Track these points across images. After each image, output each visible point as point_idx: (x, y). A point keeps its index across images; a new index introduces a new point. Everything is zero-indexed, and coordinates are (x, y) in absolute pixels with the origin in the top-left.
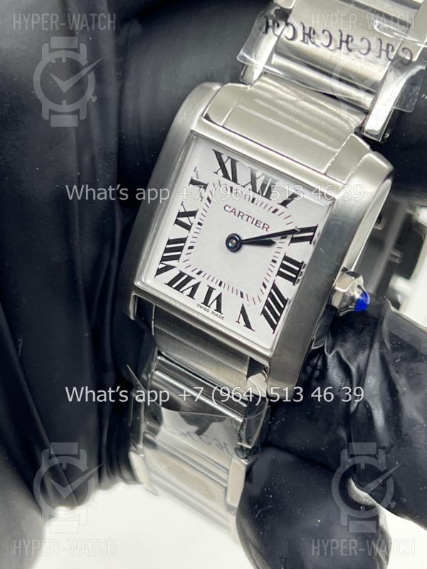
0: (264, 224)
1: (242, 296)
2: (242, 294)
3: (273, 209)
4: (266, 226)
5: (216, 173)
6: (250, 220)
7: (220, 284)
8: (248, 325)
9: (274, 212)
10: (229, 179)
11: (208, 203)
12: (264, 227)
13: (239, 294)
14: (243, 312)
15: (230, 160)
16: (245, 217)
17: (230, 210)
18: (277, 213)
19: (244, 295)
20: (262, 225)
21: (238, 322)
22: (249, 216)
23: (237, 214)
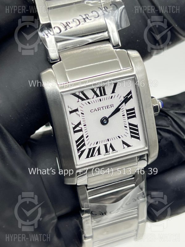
0: (111, 105)
1: (120, 138)
2: (119, 137)
3: (110, 98)
4: (112, 105)
5: (78, 102)
6: (104, 108)
7: (108, 140)
8: (128, 146)
9: (111, 98)
10: (85, 100)
11: (82, 115)
12: (111, 106)
13: (118, 138)
14: (124, 143)
15: (80, 93)
16: (102, 109)
17: (94, 111)
18: (113, 97)
19: (120, 137)
20: (110, 106)
21: (124, 148)
22: (103, 107)
23: (97, 110)
